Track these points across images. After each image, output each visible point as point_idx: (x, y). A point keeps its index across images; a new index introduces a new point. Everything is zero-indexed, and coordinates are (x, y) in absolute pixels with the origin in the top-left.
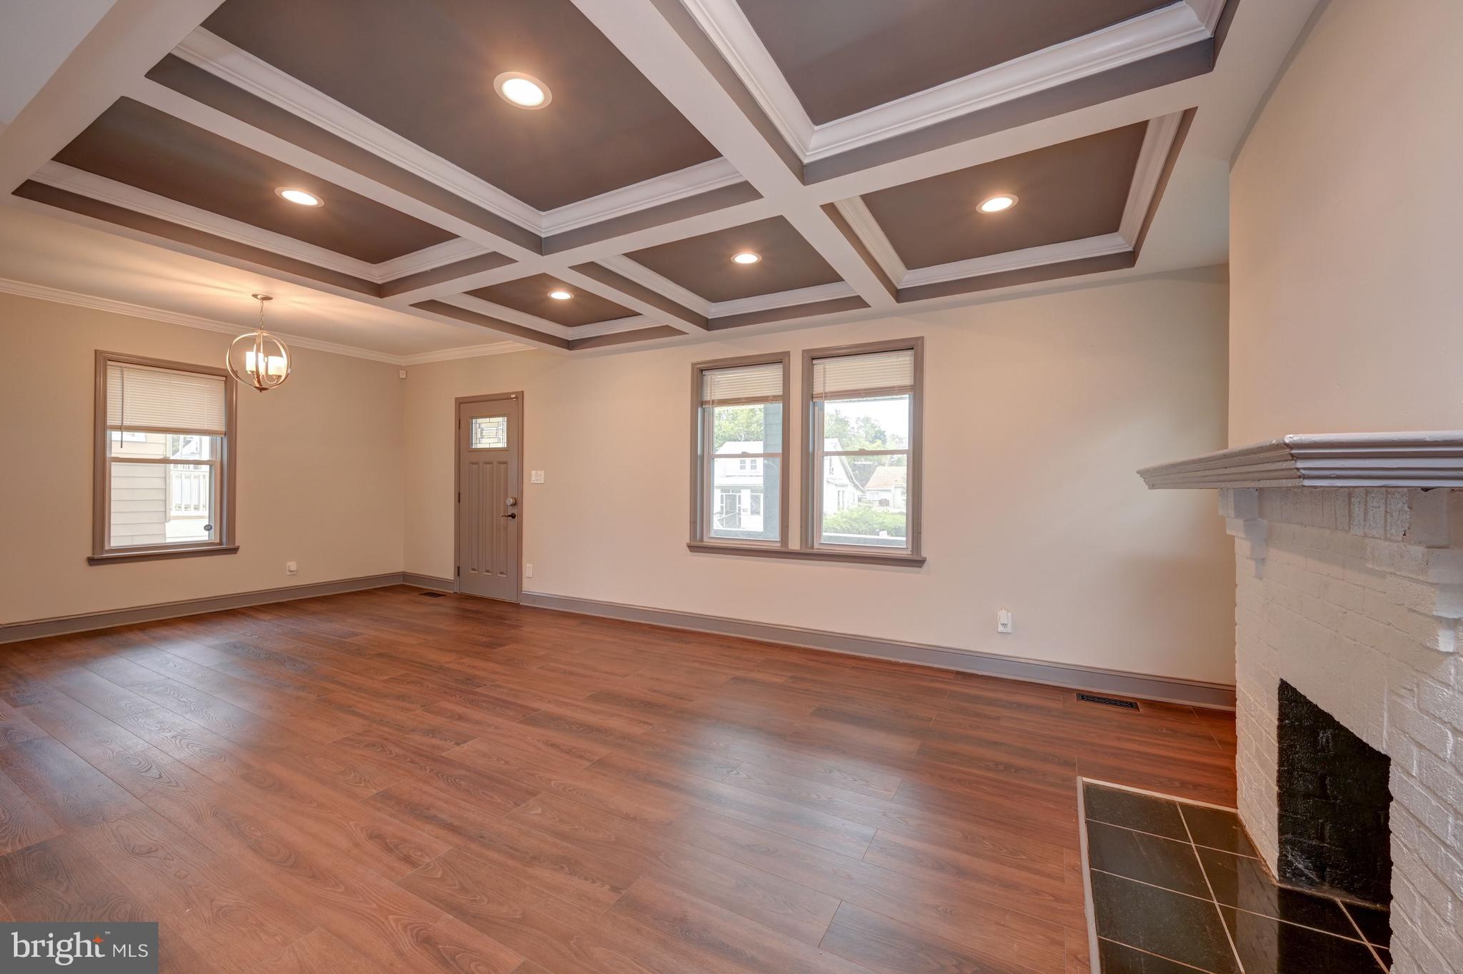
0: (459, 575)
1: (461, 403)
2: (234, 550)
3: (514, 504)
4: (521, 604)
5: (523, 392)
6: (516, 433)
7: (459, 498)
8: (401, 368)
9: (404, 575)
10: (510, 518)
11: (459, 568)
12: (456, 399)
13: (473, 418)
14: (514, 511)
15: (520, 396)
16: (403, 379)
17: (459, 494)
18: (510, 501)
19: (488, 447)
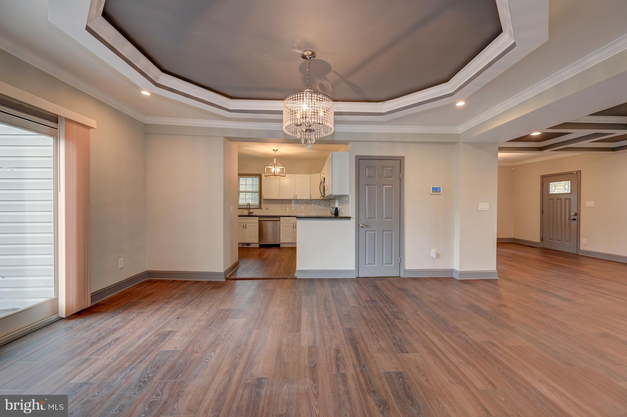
0: (542, 240)
1: (543, 177)
3: (576, 215)
4: (579, 254)
5: (580, 171)
6: (577, 187)
7: (542, 212)
8: (513, 167)
9: (514, 239)
10: (573, 220)
11: (542, 238)
12: (541, 176)
13: (550, 182)
14: (576, 217)
15: (579, 173)
16: (513, 170)
17: (543, 211)
18: (573, 214)
19: (559, 193)
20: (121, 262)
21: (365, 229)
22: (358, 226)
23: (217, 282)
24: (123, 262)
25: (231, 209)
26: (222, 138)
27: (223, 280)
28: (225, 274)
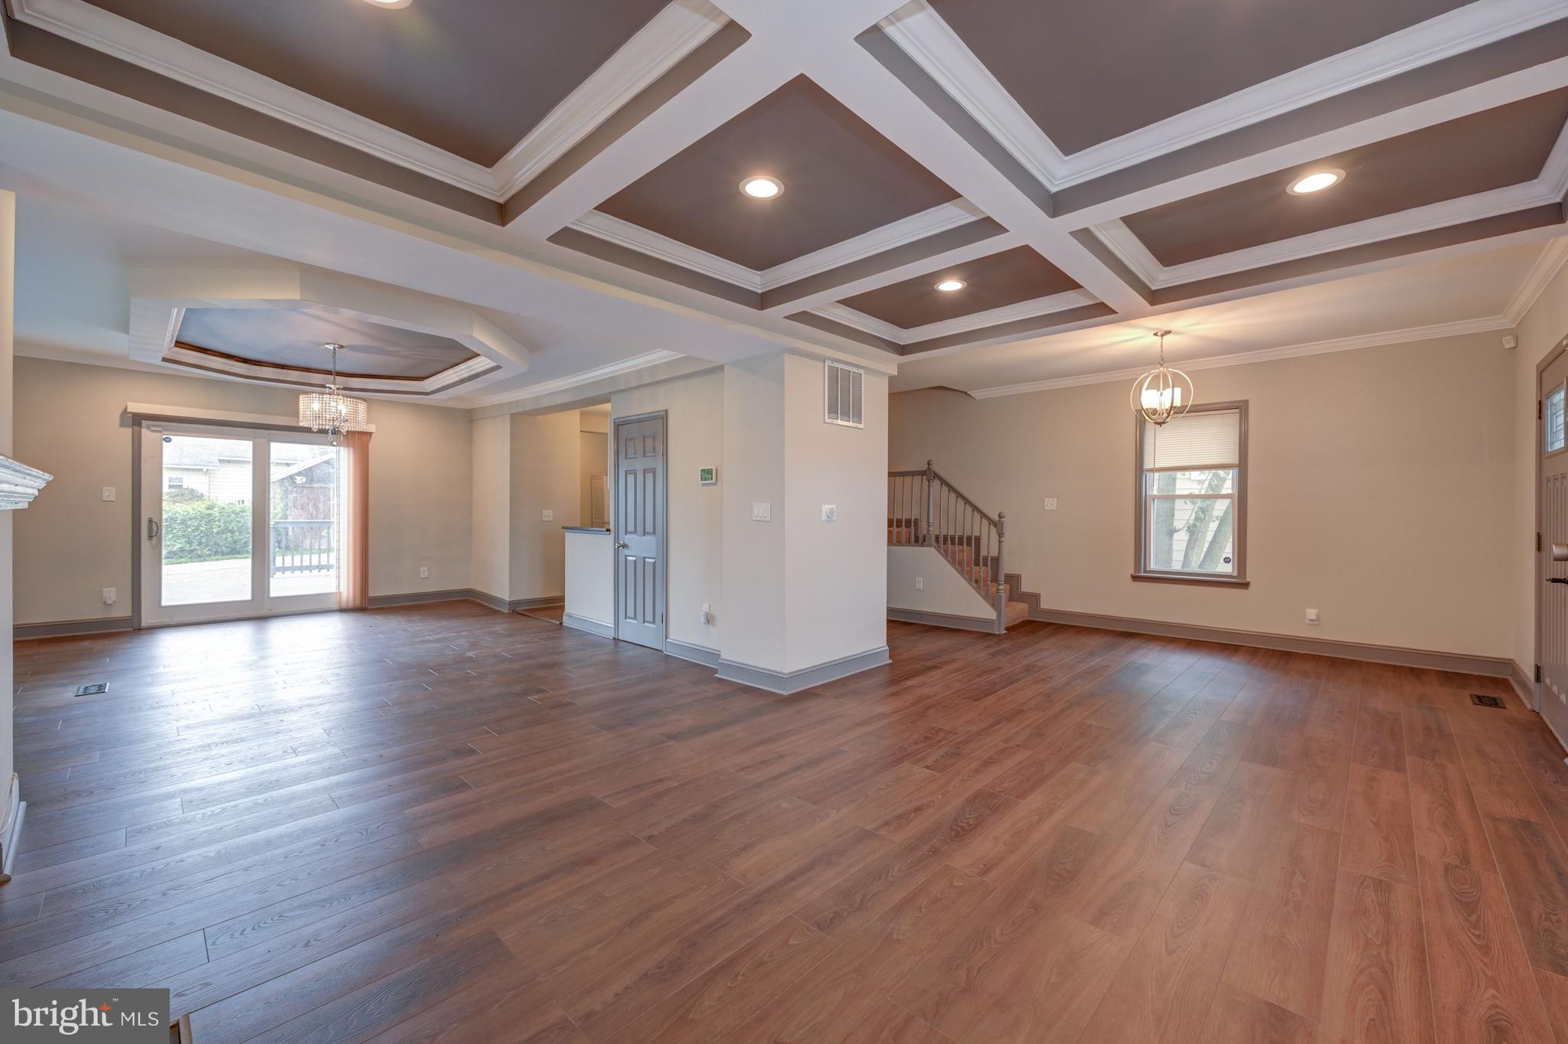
2: (1245, 585)
21: (625, 552)
22: (616, 546)
23: (499, 611)
24: (426, 573)
25: (544, 514)
26: (509, 416)
27: (506, 611)
28: (511, 603)
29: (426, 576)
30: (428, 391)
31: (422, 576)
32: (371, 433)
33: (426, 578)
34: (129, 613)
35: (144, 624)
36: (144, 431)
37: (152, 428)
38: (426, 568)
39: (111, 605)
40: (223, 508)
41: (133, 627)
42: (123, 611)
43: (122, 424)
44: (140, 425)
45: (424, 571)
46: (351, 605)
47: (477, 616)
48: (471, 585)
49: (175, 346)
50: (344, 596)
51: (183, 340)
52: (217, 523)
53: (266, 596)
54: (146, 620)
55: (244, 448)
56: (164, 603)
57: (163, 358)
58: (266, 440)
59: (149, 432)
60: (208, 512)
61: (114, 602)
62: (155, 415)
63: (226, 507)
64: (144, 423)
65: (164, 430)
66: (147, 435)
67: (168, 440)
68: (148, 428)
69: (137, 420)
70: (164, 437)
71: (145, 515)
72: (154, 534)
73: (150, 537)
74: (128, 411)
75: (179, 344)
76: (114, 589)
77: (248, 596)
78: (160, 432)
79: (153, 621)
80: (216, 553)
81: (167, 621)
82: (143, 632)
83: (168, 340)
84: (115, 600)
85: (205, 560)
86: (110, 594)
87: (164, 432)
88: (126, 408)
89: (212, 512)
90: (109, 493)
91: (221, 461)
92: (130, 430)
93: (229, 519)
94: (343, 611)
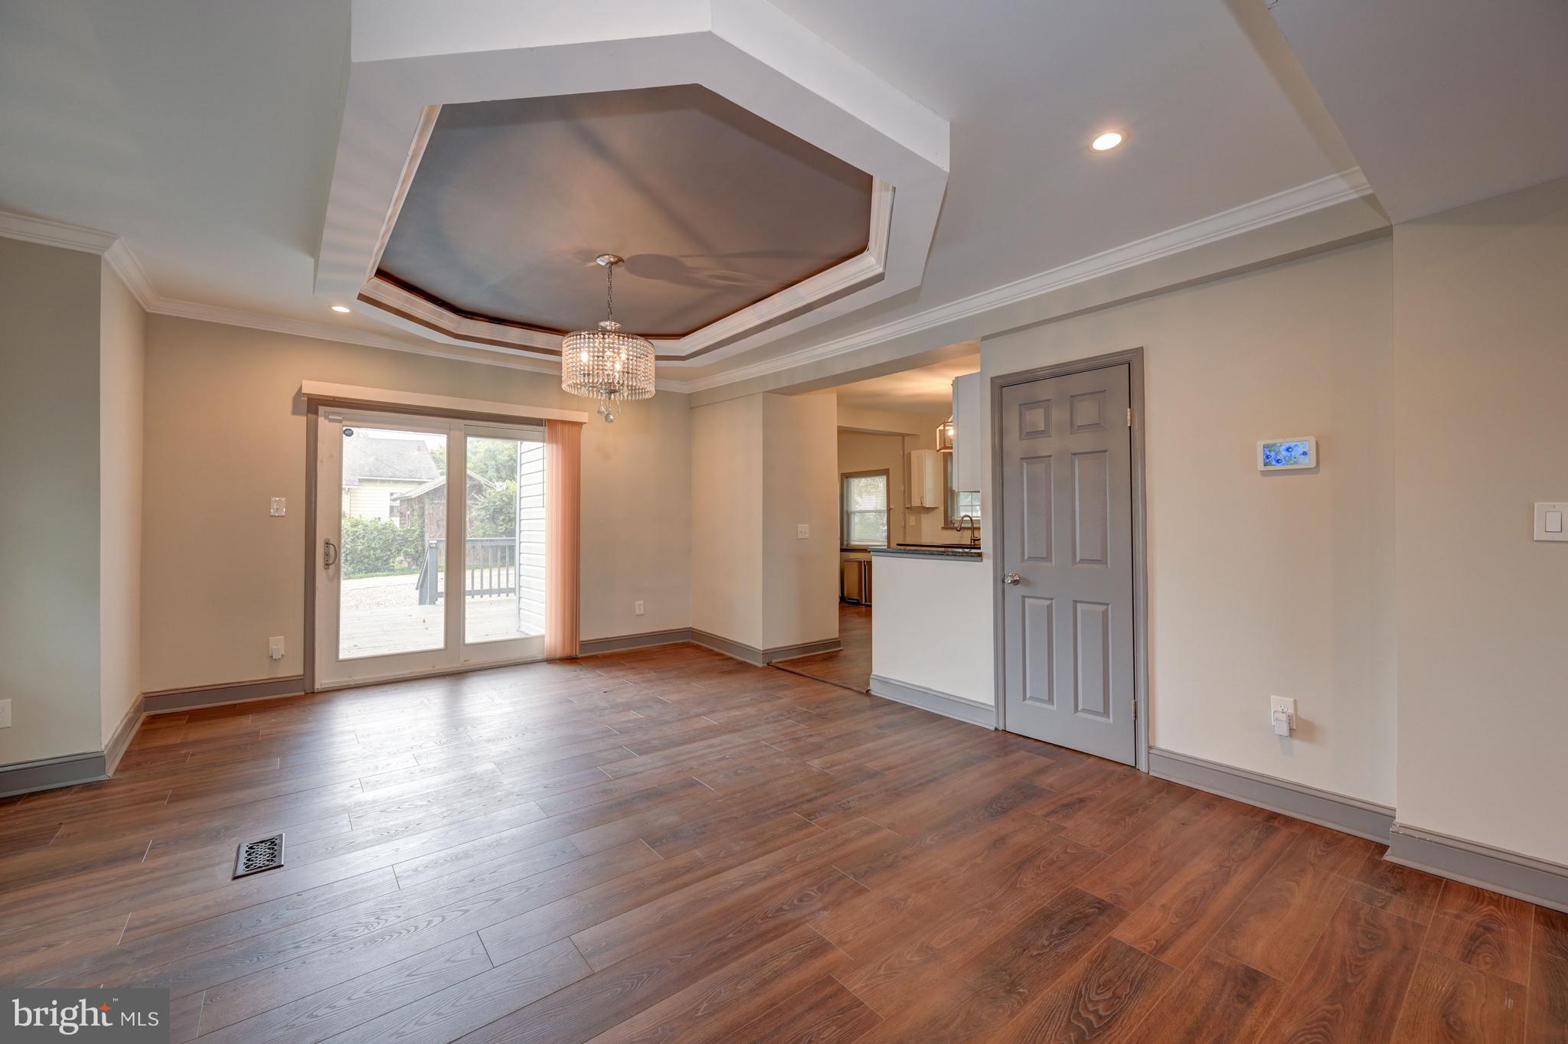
20: (639, 606)
21: (1020, 590)
22: (1000, 580)
23: (751, 665)
24: (642, 607)
25: (799, 530)
26: (761, 395)
27: (760, 665)
28: (766, 653)
29: (642, 612)
30: (684, 354)
31: (638, 612)
32: (580, 424)
33: (642, 615)
34: (298, 670)
35: (318, 686)
36: (322, 421)
37: (330, 417)
38: (642, 602)
39: (279, 659)
40: (367, 526)
41: (305, 691)
42: (293, 668)
43: (295, 412)
44: (316, 413)
45: (640, 605)
46: (559, 654)
47: (724, 673)
48: (689, 623)
49: (375, 276)
50: (547, 641)
51: (390, 268)
52: (361, 540)
53: (461, 644)
54: (322, 681)
55: (437, 442)
56: (342, 656)
57: (360, 294)
58: (462, 433)
59: (327, 421)
60: (353, 529)
61: (282, 656)
62: (334, 398)
63: (369, 524)
64: (321, 409)
65: (344, 419)
66: (326, 426)
67: (349, 433)
68: (326, 417)
69: (313, 405)
70: (345, 428)
71: (322, 535)
72: (331, 562)
73: (327, 565)
74: (303, 391)
75: (381, 273)
76: (282, 637)
77: (441, 645)
78: (340, 421)
79: (328, 681)
80: (360, 571)
81: (345, 680)
82: (318, 698)
83: (372, 264)
84: (283, 653)
85: (350, 578)
86: (278, 645)
87: (344, 423)
88: (301, 388)
89: (356, 529)
90: (278, 506)
91: (361, 481)
92: (304, 418)
93: (372, 537)
94: (551, 661)
